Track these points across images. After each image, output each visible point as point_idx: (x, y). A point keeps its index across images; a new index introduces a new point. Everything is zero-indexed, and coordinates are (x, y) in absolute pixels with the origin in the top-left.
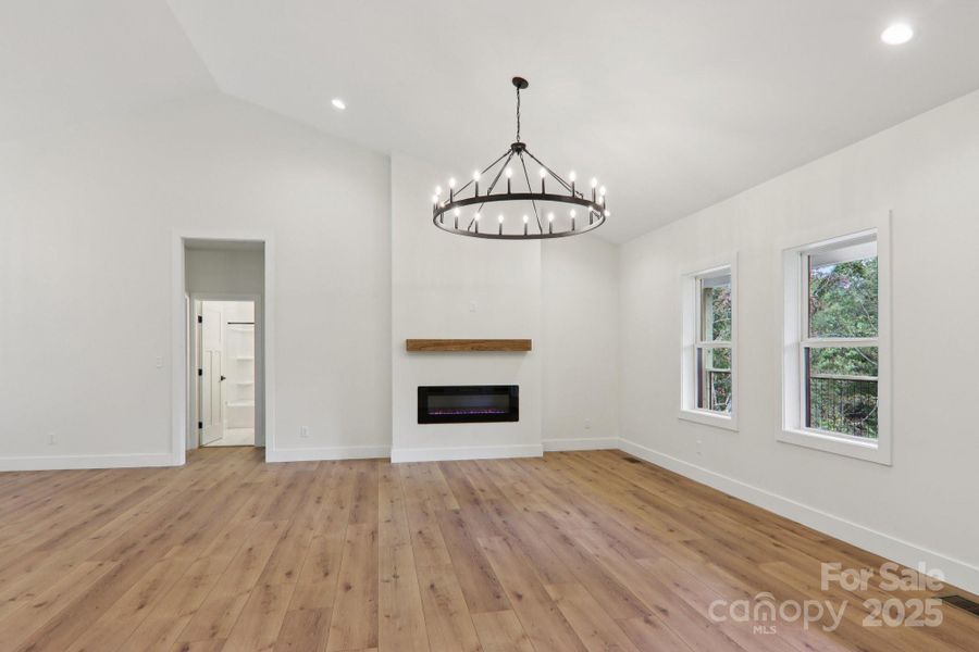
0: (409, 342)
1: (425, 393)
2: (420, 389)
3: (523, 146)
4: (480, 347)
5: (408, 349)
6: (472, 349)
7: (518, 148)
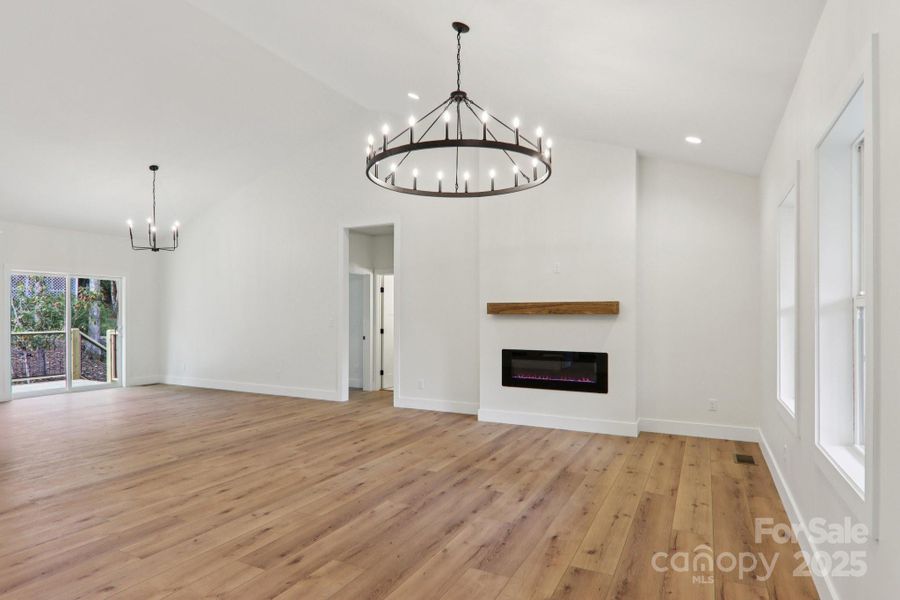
0: (489, 305)
1: (509, 356)
2: (505, 352)
3: (464, 94)
4: (558, 310)
5: (489, 312)
6: (550, 312)
7: (458, 96)
